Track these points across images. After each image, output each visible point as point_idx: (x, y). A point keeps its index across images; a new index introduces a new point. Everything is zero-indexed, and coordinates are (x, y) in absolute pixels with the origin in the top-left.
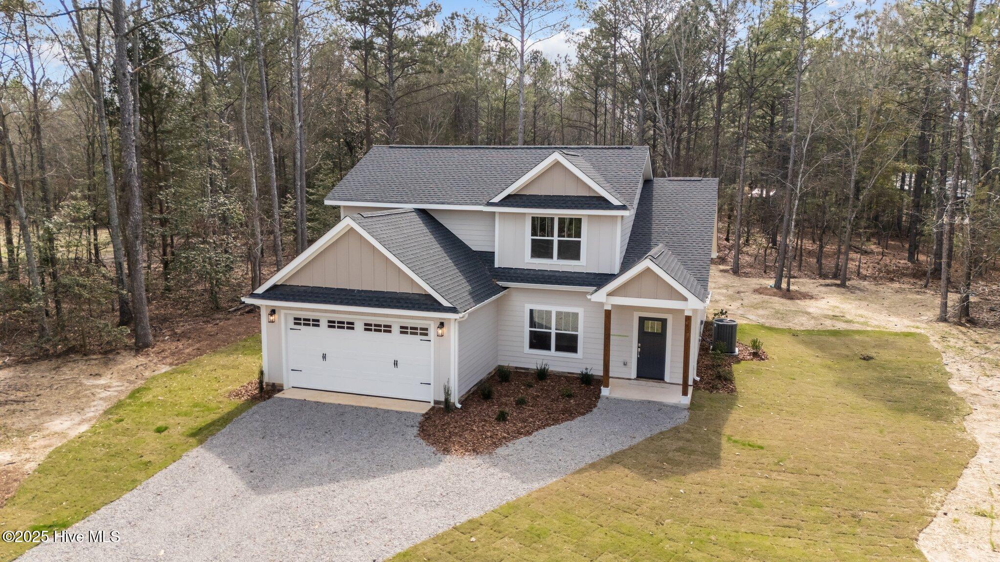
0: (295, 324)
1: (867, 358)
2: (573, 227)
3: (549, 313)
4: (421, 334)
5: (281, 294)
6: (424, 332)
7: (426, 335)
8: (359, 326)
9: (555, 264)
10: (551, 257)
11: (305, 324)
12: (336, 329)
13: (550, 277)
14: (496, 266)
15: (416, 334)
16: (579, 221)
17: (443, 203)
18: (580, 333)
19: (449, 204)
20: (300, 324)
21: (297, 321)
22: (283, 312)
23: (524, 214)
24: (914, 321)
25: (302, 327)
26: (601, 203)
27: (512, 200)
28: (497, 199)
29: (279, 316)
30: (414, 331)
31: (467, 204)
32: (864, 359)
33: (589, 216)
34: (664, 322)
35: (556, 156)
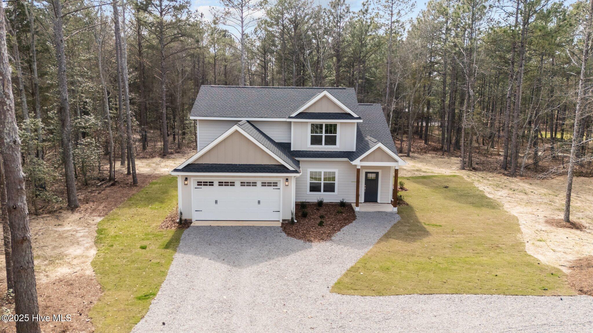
0: (198, 185)
1: (446, 187)
2: (332, 129)
3: (321, 172)
4: (274, 186)
5: (193, 169)
6: (275, 184)
7: (277, 186)
8: (238, 184)
9: (323, 148)
10: (321, 144)
11: (204, 185)
12: (224, 187)
13: (322, 154)
14: (292, 149)
15: (271, 186)
16: (335, 126)
17: (262, 117)
18: (336, 182)
19: (265, 118)
20: (201, 185)
21: (199, 183)
22: (192, 179)
23: (307, 122)
24: (451, 170)
25: (202, 187)
26: (348, 116)
27: (301, 115)
28: (294, 115)
29: (190, 181)
30: (269, 184)
31: (275, 118)
32: (445, 187)
33: (341, 123)
34: (377, 174)
35: (325, 93)
